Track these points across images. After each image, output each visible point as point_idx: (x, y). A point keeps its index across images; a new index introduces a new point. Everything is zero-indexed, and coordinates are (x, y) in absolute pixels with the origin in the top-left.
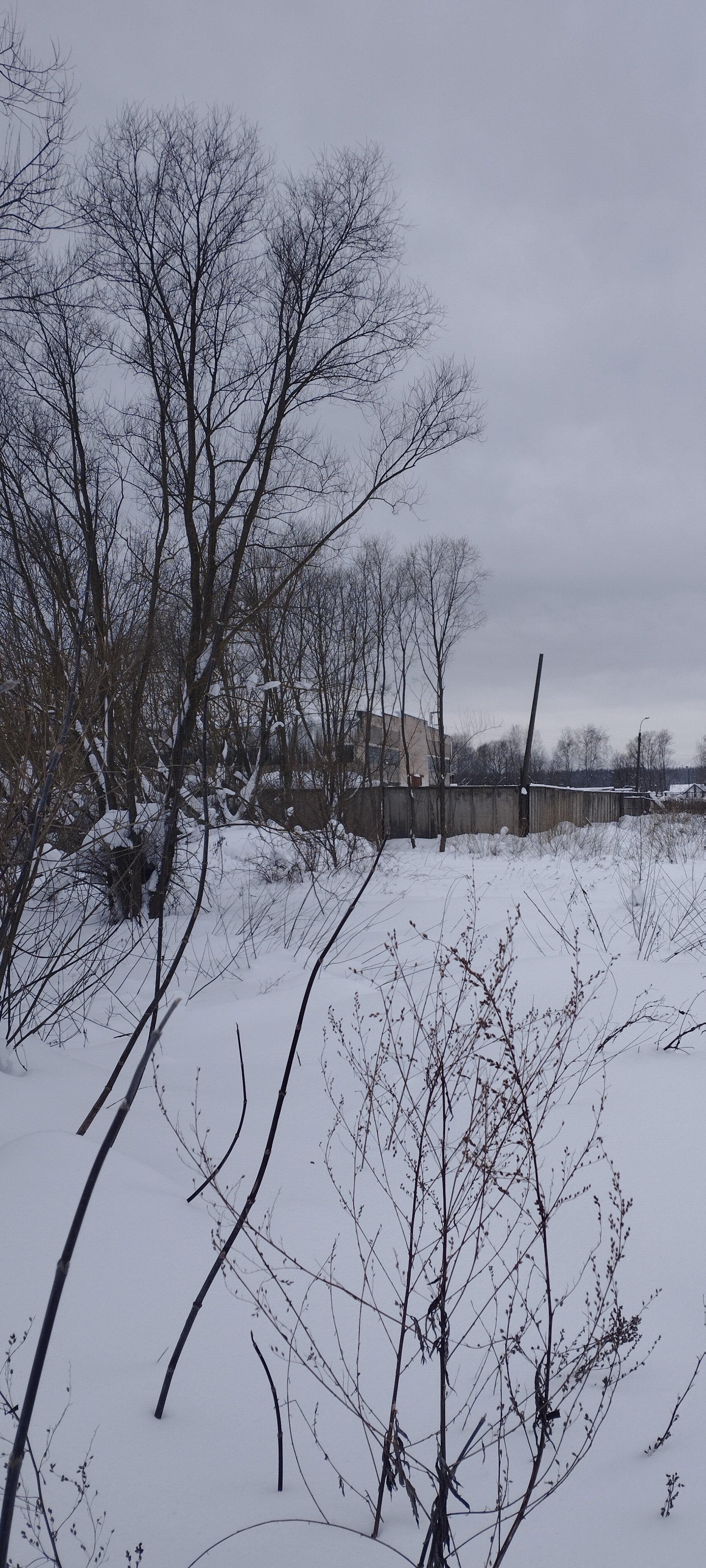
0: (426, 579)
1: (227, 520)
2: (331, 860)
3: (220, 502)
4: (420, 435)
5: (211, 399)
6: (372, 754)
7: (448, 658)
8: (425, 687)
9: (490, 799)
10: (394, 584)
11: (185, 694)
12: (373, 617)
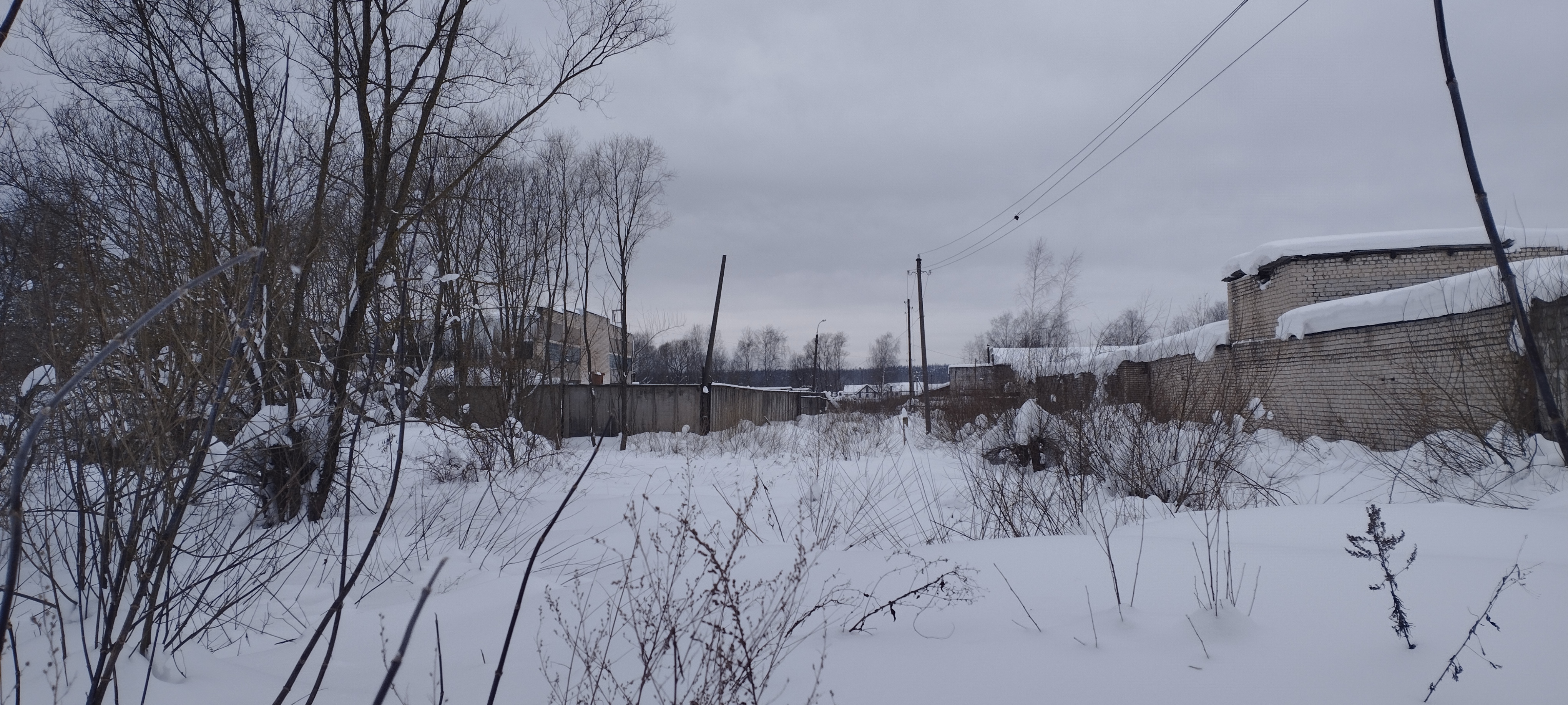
0: (610, 177)
1: (405, 106)
2: (507, 457)
3: (396, 88)
4: (608, 33)
6: (553, 351)
7: (632, 257)
8: (608, 284)
9: (672, 397)
10: (578, 180)
11: (354, 285)
12: (555, 213)
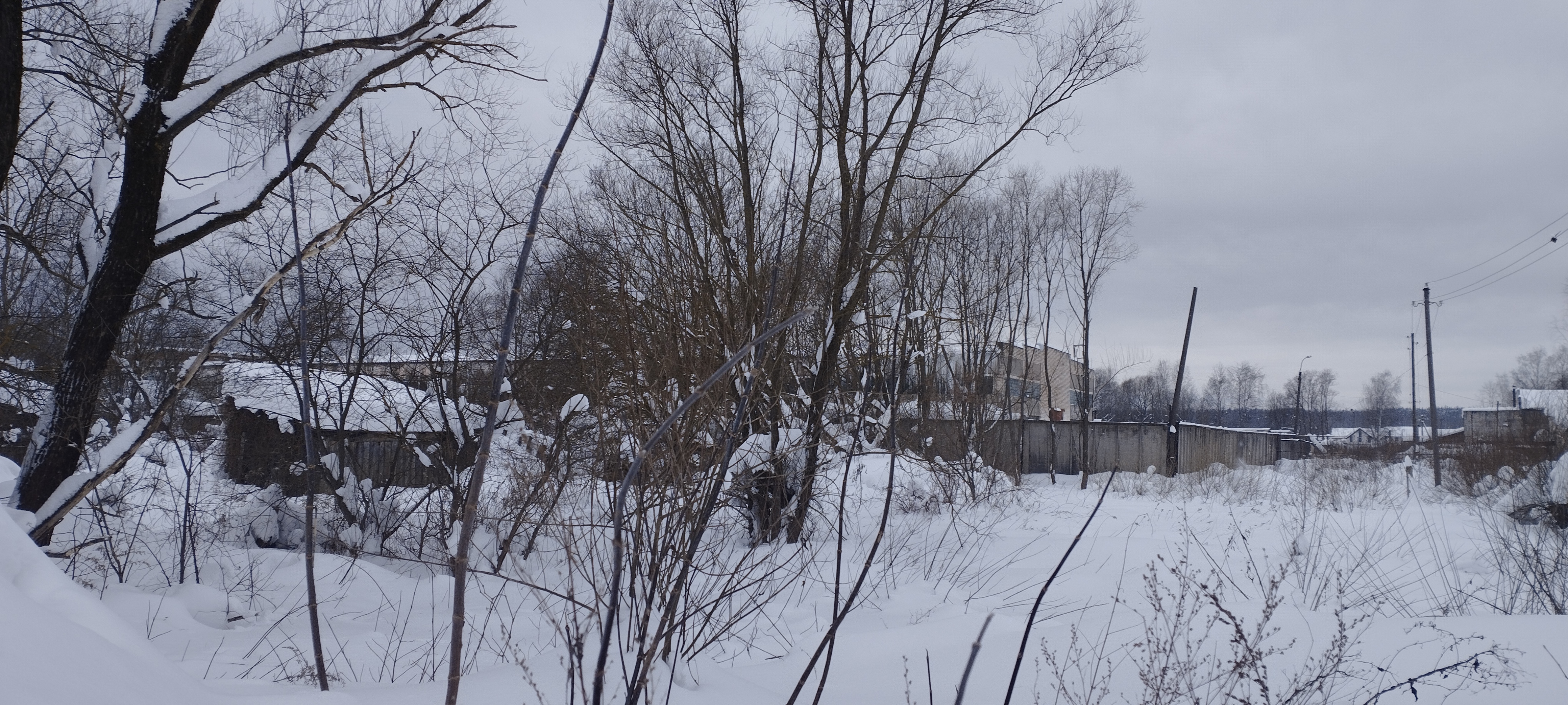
0: (1075, 210)
1: (879, 152)
2: (969, 492)
3: (872, 134)
4: (1078, 66)
5: (868, 34)
6: (1013, 386)
7: (1096, 291)
8: (1071, 319)
9: (1136, 436)
10: (1041, 214)
11: (830, 322)
12: (1018, 248)
